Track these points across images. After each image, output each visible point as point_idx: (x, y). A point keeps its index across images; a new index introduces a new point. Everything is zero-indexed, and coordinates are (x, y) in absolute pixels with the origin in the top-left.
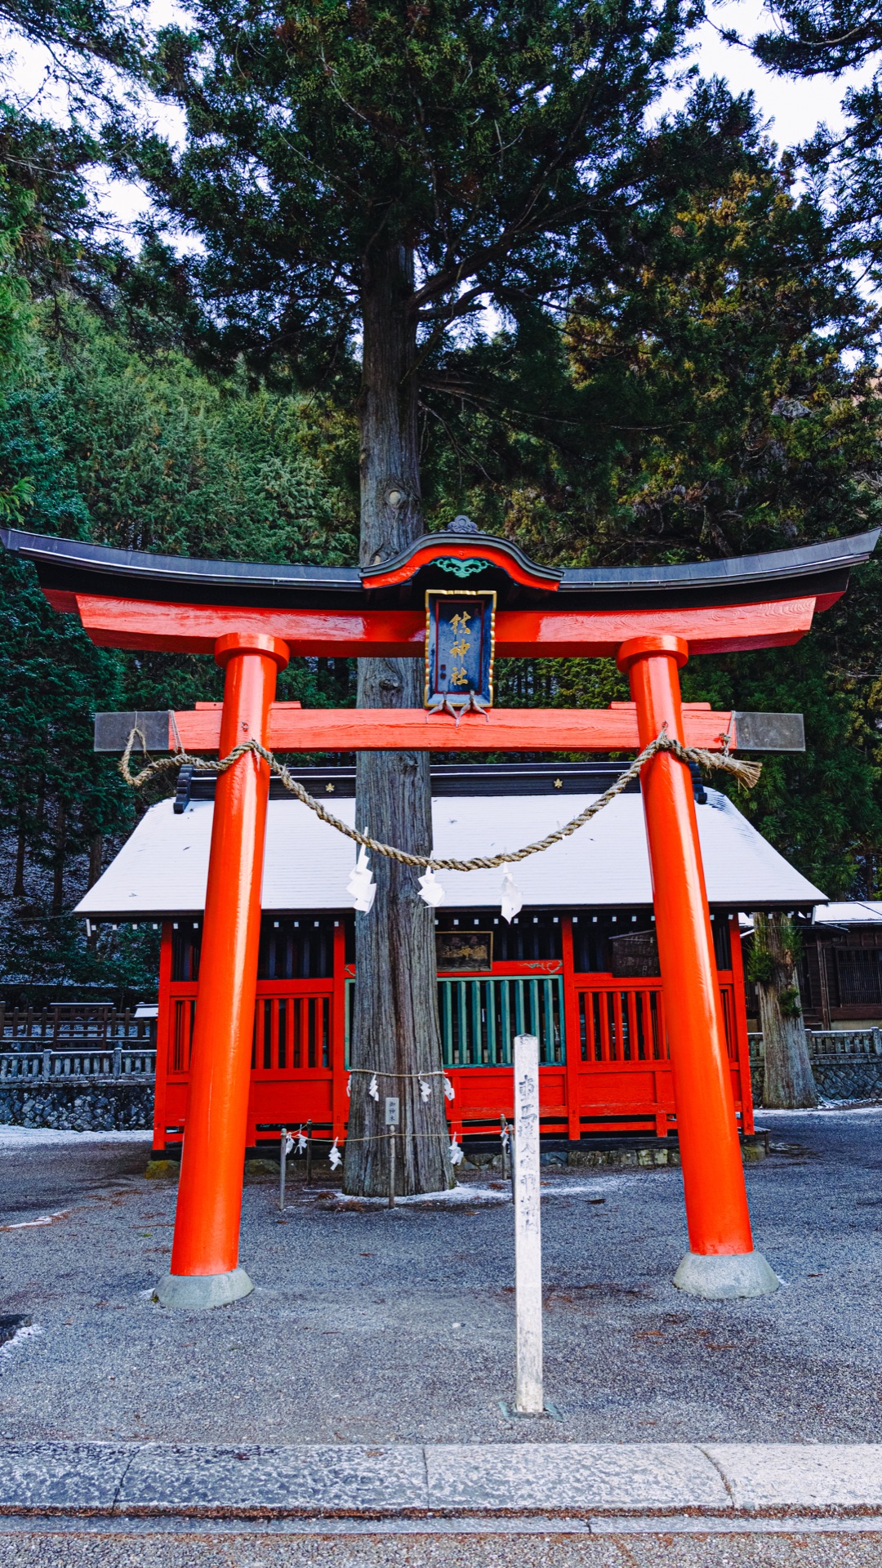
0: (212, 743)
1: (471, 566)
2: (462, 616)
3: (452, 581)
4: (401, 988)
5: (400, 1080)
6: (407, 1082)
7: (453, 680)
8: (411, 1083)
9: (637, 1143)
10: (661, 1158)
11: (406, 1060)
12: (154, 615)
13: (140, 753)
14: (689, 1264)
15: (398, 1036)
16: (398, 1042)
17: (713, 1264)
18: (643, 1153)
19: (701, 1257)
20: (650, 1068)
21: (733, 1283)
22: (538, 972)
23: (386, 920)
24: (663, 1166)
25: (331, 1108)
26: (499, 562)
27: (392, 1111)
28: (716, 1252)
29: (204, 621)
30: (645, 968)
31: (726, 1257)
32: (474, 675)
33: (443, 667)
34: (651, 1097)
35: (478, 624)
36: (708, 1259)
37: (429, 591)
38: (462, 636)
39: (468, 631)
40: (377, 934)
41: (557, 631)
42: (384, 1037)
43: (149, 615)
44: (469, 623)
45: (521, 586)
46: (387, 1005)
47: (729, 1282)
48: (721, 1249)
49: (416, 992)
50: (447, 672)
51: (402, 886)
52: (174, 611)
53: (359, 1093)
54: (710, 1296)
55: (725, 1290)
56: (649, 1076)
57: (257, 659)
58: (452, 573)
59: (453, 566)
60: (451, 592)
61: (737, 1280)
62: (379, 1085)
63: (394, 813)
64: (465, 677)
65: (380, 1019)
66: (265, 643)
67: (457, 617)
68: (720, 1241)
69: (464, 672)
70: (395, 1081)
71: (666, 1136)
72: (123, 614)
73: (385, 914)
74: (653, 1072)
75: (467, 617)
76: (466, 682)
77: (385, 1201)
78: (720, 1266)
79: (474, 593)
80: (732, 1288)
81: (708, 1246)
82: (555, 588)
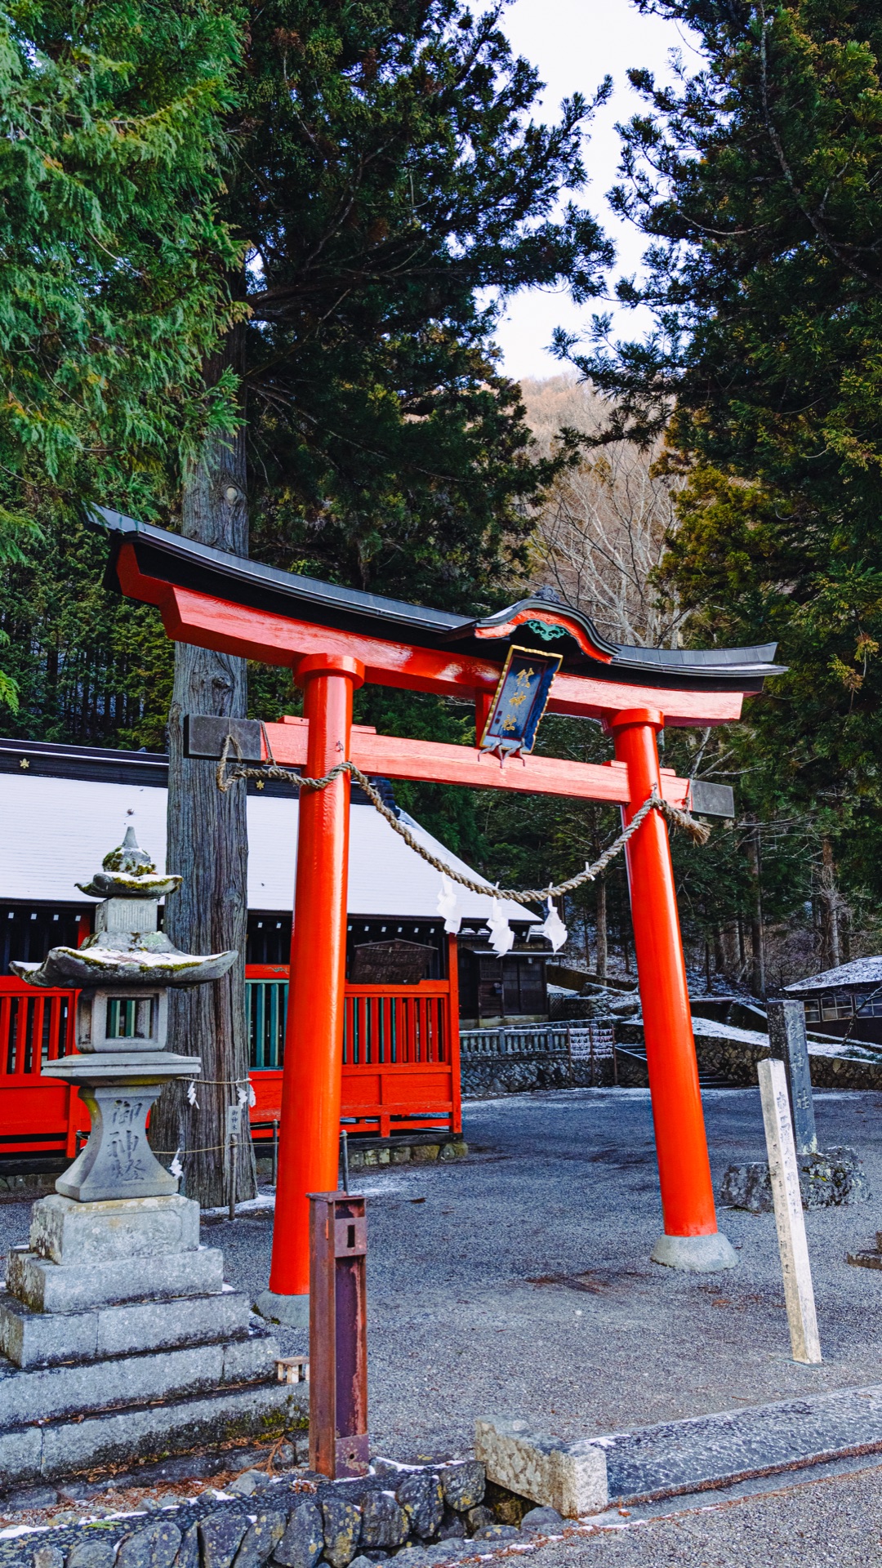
0: (301, 758)
1: (554, 632)
2: (527, 671)
3: (536, 641)
4: (222, 993)
5: (220, 1087)
6: (226, 1089)
7: (504, 726)
8: (230, 1091)
9: (364, 1144)
10: (385, 1158)
11: (225, 1067)
12: (249, 621)
13: (235, 760)
14: (677, 1245)
15: (218, 1042)
16: (219, 1049)
17: (700, 1244)
18: (370, 1153)
19: (687, 1239)
20: (375, 1071)
21: (718, 1258)
22: (280, 976)
23: (209, 923)
24: (387, 1164)
25: (66, 1116)
26: (573, 632)
27: (235, 1120)
28: (698, 1233)
29: (297, 635)
30: (379, 976)
31: (707, 1236)
32: (522, 723)
33: (500, 713)
34: (376, 1099)
35: (537, 681)
36: (694, 1239)
37: (514, 647)
38: (523, 688)
39: (528, 685)
40: (198, 936)
41: (577, 693)
42: (202, 1044)
43: (244, 620)
44: (531, 679)
45: (586, 655)
46: (207, 1009)
47: (716, 1257)
48: (702, 1230)
49: (235, 997)
50: (502, 718)
51: (227, 889)
52: (269, 621)
53: (171, 1102)
54: (704, 1270)
55: (714, 1263)
56: (375, 1078)
57: (342, 681)
58: (539, 635)
59: (541, 629)
60: (530, 651)
61: (720, 1254)
62: (197, 1092)
63: (220, 813)
64: (514, 724)
65: (200, 1025)
66: (348, 665)
67: (523, 672)
68: (702, 1224)
69: (515, 720)
70: (214, 1088)
71: (388, 1136)
72: (220, 616)
73: (209, 916)
74: (380, 1076)
75: (531, 672)
76: (513, 728)
77: (225, 1210)
78: (707, 1245)
79: (545, 654)
80: (719, 1261)
81: (692, 1227)
82: (609, 661)
